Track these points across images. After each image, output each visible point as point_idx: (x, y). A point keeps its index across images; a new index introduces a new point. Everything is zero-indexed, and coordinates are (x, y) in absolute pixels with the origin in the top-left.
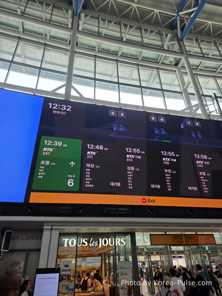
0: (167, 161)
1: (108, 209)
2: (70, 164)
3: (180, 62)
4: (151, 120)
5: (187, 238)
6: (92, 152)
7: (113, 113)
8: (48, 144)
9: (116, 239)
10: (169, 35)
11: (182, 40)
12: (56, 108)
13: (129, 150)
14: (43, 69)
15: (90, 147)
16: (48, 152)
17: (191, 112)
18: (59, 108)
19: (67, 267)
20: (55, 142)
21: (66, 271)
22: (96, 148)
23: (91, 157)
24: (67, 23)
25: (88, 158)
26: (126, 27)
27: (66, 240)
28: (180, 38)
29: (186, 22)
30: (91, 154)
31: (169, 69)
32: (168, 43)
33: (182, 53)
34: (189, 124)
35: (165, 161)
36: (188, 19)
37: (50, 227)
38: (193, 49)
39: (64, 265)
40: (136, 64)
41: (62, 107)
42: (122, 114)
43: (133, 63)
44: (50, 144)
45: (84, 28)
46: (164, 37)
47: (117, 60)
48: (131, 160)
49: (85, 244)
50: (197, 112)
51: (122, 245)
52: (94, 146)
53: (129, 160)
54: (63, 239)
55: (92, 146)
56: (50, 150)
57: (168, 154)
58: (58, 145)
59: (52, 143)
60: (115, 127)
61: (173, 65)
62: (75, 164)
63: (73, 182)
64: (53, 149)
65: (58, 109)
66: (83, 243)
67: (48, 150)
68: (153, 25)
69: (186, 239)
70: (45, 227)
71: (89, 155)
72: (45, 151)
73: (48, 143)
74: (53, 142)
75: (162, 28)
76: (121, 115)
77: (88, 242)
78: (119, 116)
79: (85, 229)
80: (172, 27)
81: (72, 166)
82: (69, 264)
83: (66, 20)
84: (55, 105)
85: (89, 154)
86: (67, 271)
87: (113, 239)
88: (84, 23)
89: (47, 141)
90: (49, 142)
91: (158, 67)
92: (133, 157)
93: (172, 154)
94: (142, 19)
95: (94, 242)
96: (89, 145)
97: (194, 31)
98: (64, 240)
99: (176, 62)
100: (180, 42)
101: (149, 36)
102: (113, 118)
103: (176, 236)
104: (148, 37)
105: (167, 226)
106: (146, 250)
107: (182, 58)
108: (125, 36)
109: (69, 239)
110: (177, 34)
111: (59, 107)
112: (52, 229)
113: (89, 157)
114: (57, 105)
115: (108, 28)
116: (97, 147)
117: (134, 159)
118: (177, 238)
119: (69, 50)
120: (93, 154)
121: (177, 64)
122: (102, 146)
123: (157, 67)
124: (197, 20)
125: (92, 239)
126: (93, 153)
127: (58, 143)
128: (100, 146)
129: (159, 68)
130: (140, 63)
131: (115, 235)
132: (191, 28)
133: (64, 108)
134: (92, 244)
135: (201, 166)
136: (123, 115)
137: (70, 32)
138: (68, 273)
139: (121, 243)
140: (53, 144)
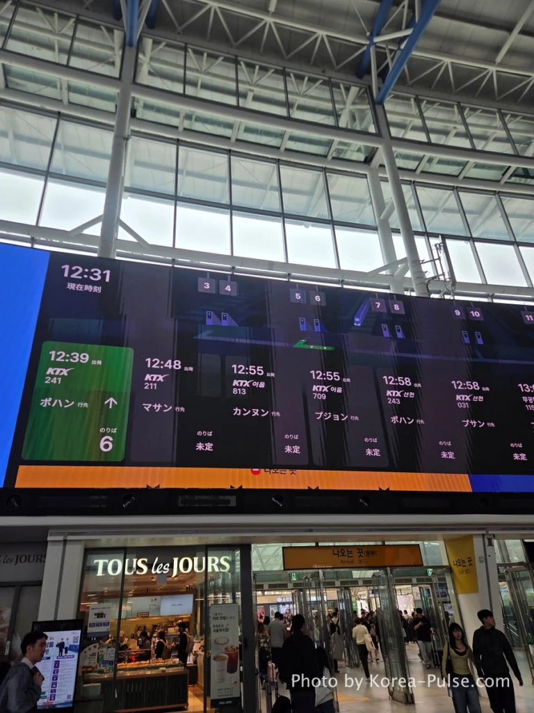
0: (322, 393)
1: (187, 497)
2: (106, 402)
3: (374, 155)
4: (292, 300)
5: (363, 555)
6: (155, 376)
7: (207, 286)
8: (58, 360)
9: (210, 559)
10: (354, 90)
11: (381, 103)
12: (78, 275)
13: (238, 370)
14: (52, 175)
15: (152, 363)
16: (58, 376)
17: (392, 275)
18: (86, 276)
19: (102, 617)
20: (72, 354)
21: (98, 625)
22: (166, 365)
23: (154, 386)
24: (111, 60)
25: (146, 388)
26: (252, 70)
27: (101, 562)
28: (377, 96)
29: (389, 60)
30: (154, 380)
31: (350, 172)
32: (352, 107)
33: (378, 135)
34: (378, 307)
35: (318, 392)
36: (396, 51)
37: (61, 538)
38: (411, 121)
39: (95, 614)
40: (276, 159)
41: (91, 274)
42: (228, 288)
43: (268, 158)
44: (62, 359)
45: (152, 71)
46: (341, 93)
47: (230, 151)
48: (242, 391)
49: (141, 570)
50: (405, 276)
51: (221, 570)
52: (162, 362)
53: (238, 391)
54: (95, 561)
55: (156, 361)
56: (61, 371)
57: (326, 377)
58: (81, 361)
59: (68, 356)
60: (210, 317)
61: (360, 162)
62: (116, 403)
63: (111, 441)
64: (68, 370)
65: (83, 277)
66: (138, 568)
67: (57, 373)
68: (315, 65)
69: (361, 555)
70: (49, 538)
71: (148, 381)
72: (50, 375)
73: (57, 356)
74: (70, 354)
75: (336, 71)
76: (226, 289)
77: (150, 566)
78: (222, 293)
79: (142, 541)
80: (359, 69)
81: (110, 407)
82: (104, 611)
83: (109, 52)
84: (77, 270)
85: (150, 380)
86: (101, 625)
87: (204, 558)
88: (151, 59)
89: (56, 354)
90: (61, 354)
91: (325, 168)
92: (247, 384)
93: (335, 376)
94: (288, 51)
95: (162, 565)
96: (149, 360)
97: (411, 79)
98: (98, 563)
99: (367, 155)
100: (377, 106)
101: (308, 89)
102: (207, 296)
103: (339, 550)
104: (306, 91)
105: (311, 531)
106: (295, 579)
107: (380, 147)
108: (250, 90)
109: (107, 561)
110: (370, 87)
111: (86, 273)
112: (65, 541)
113: (150, 386)
114: (81, 270)
115: (210, 71)
116: (168, 365)
117: (251, 389)
118: (340, 554)
119: (112, 126)
120: (158, 380)
121: (368, 160)
122: (180, 362)
123: (322, 167)
124: (414, 53)
125: (157, 559)
126: (158, 378)
127: (79, 357)
128: (175, 362)
129: (328, 169)
130: (283, 159)
131: (206, 549)
132: (404, 70)
133: (96, 277)
134: (158, 569)
135: (396, 401)
136: (229, 290)
137: (117, 87)
138: (103, 629)
139: (220, 565)
140: (68, 358)
